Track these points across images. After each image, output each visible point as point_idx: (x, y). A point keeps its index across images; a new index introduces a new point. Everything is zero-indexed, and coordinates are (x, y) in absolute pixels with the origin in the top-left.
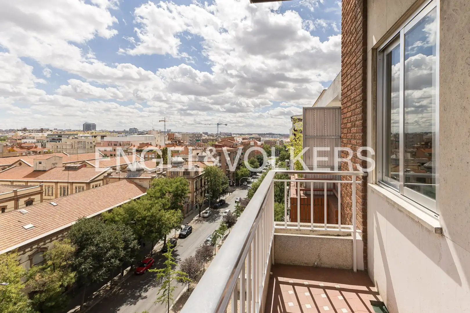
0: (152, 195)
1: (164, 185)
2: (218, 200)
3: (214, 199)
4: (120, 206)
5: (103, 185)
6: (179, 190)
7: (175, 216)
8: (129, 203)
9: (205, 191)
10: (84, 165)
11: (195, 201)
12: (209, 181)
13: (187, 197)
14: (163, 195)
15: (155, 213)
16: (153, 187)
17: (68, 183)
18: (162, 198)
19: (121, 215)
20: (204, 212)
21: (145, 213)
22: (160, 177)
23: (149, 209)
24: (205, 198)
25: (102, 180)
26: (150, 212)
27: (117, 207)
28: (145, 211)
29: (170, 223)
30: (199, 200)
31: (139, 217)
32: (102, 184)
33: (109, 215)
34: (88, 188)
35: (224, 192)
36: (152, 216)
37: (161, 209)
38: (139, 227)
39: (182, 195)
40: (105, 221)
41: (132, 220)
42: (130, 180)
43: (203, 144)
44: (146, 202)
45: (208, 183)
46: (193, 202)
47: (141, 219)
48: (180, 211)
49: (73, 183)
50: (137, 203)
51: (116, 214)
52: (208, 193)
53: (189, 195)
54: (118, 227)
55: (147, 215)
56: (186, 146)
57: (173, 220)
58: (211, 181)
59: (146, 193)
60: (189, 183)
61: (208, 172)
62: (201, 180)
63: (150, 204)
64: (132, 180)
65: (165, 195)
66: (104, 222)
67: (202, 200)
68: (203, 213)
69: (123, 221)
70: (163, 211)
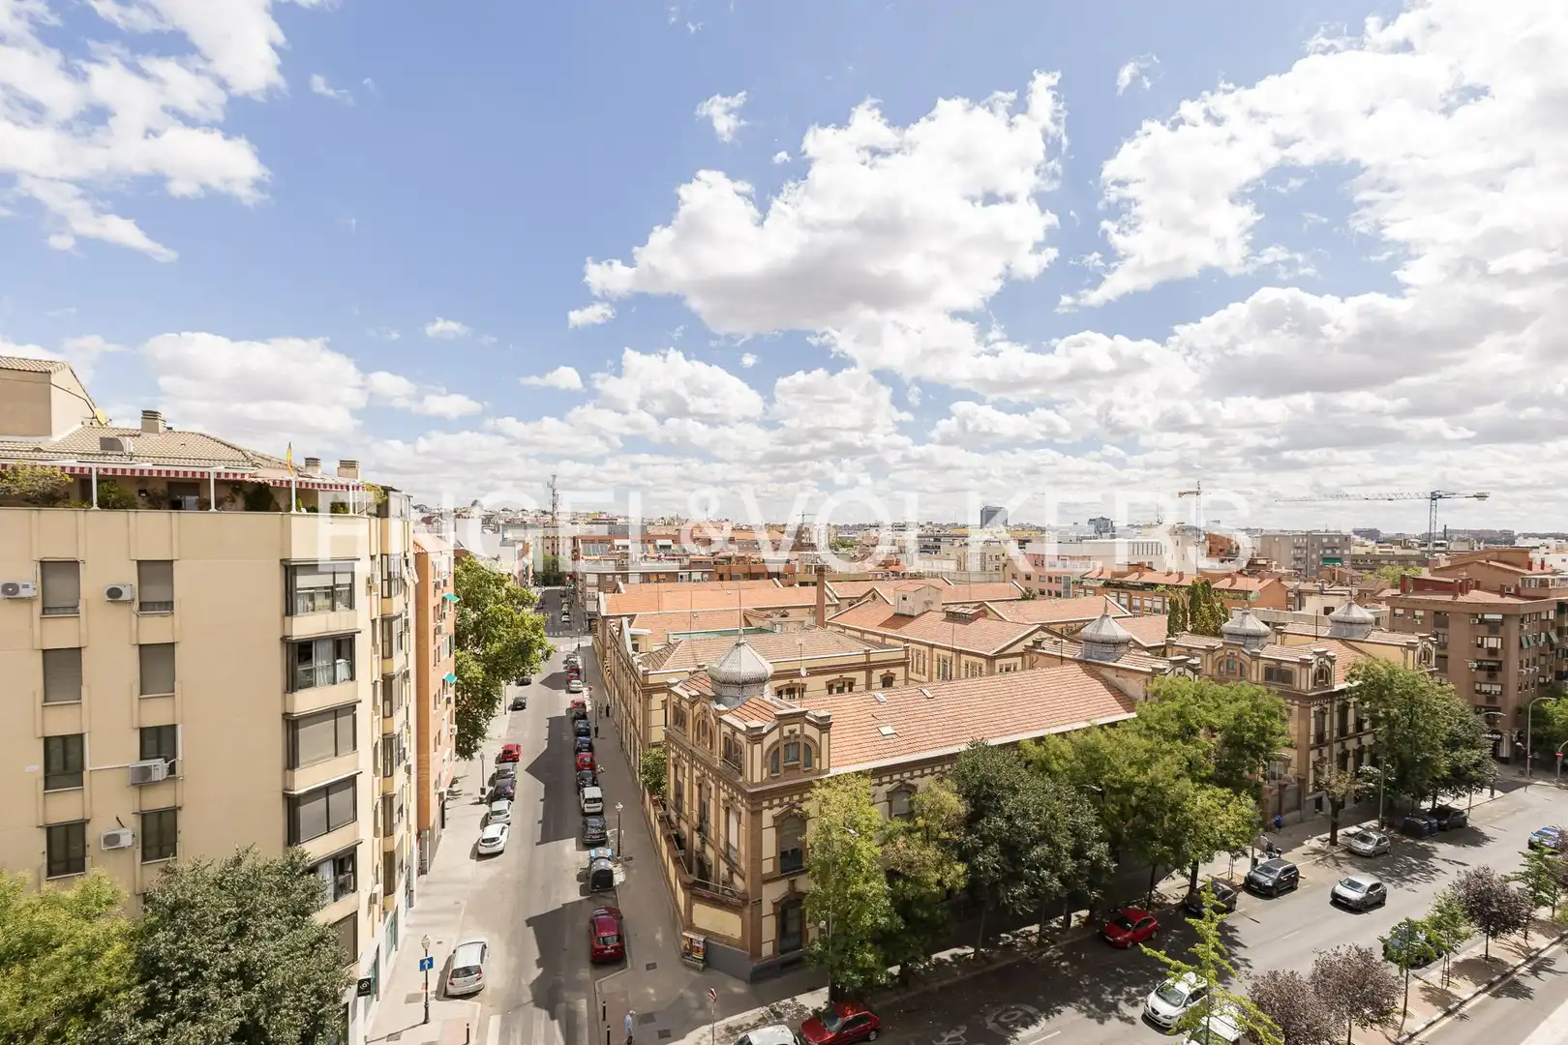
0: (1153, 724)
1: (1193, 700)
2: (1426, 805)
3: (1408, 797)
4: (1063, 735)
5: (1023, 669)
6: (1249, 730)
7: (1232, 812)
8: (1087, 731)
9: (1359, 754)
10: (982, 611)
11: (1311, 781)
12: (1381, 719)
13: (1280, 759)
14: (1188, 733)
15: (1163, 781)
16: (1156, 699)
17: (953, 650)
18: (1186, 742)
19: (1065, 759)
20: (1353, 830)
21: (1131, 771)
22: (1179, 673)
23: (1143, 766)
24: (1358, 780)
25: (1021, 655)
26: (1145, 773)
27: (1057, 734)
28: (1130, 765)
29: (1212, 829)
30: (1333, 782)
31: (1114, 781)
32: (1019, 667)
33: (1037, 750)
34: (992, 673)
35: (1462, 780)
36: (1152, 787)
37: (1181, 775)
38: (1113, 809)
39: (1261, 749)
40: (1028, 763)
41: (1096, 782)
42: (1088, 665)
43: (1356, 573)
44: (1133, 739)
45: (1373, 726)
46: (1302, 782)
47: (1118, 786)
48: (1251, 801)
49: (961, 652)
50: (1108, 737)
51: (1054, 754)
52: (1374, 763)
53: (1286, 753)
54: (1056, 790)
55: (1136, 779)
56: (1280, 580)
57: (1222, 822)
58: (1392, 722)
59: (1134, 715)
60: (1289, 711)
61: (1376, 688)
62: (1343, 710)
63: (1146, 751)
64: (1097, 668)
65: (1194, 732)
66: (1026, 767)
67: (1343, 785)
68: (1349, 835)
69: (1072, 779)
70: (1188, 781)
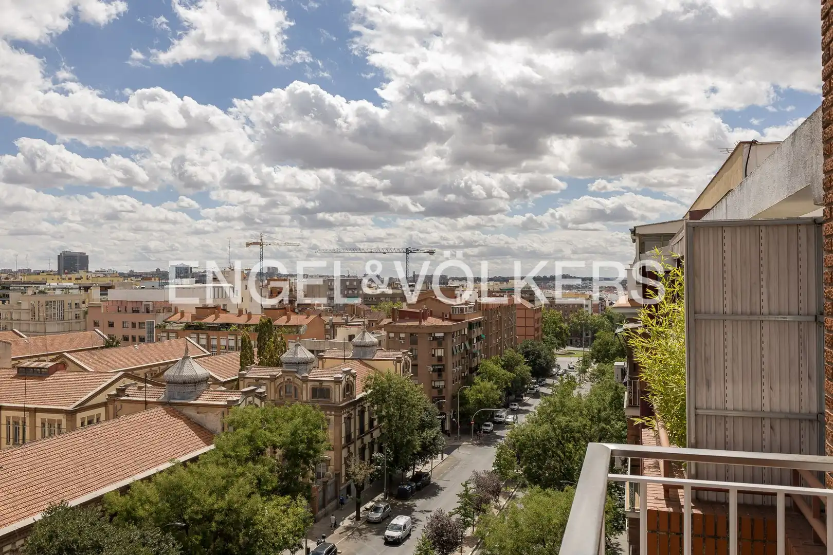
0: (228, 452)
1: (260, 425)
2: (409, 474)
3: (399, 471)
4: (149, 479)
5: (107, 419)
6: (302, 442)
7: (291, 515)
8: (170, 471)
9: (372, 444)
10: (61, 363)
11: (343, 474)
12: (384, 417)
13: (322, 461)
14: (257, 454)
15: (238, 502)
16: (231, 428)
17: (25, 409)
18: (255, 462)
19: (151, 503)
20: (369, 505)
21: (210, 500)
22: (249, 402)
23: (221, 492)
24: (372, 465)
25: (105, 404)
26: (223, 498)
27: (142, 480)
28: (210, 495)
29: (276, 534)
30: (357, 471)
31: (197, 513)
32: (103, 418)
33: (122, 500)
34: (72, 428)
35: (428, 451)
36: (230, 510)
37: (253, 493)
38: (196, 539)
39: (309, 456)
40: (112, 516)
41: (180, 517)
42: (172, 407)
43: (367, 308)
44: (212, 470)
45: (379, 422)
46: (338, 475)
47: (200, 516)
48: (304, 502)
49: (36, 410)
50: (191, 472)
51: (140, 500)
52: (381, 450)
53: (327, 455)
54: (143, 536)
55: (216, 506)
56: (320, 316)
57: (284, 526)
58: (389, 417)
59: (212, 447)
60: (328, 420)
61: (381, 394)
62: (362, 413)
63: (223, 478)
64: (179, 408)
65: (262, 452)
66: (111, 521)
67: (363, 471)
68: (367, 509)
69: (157, 520)
70: (257, 497)
